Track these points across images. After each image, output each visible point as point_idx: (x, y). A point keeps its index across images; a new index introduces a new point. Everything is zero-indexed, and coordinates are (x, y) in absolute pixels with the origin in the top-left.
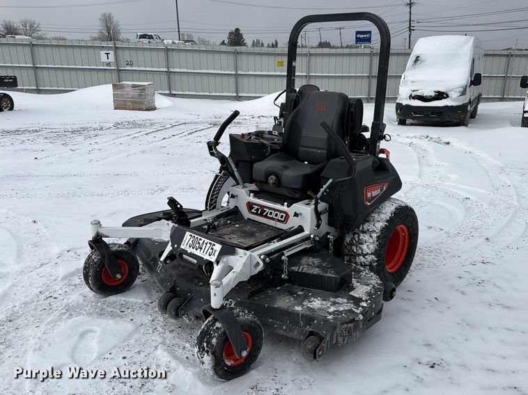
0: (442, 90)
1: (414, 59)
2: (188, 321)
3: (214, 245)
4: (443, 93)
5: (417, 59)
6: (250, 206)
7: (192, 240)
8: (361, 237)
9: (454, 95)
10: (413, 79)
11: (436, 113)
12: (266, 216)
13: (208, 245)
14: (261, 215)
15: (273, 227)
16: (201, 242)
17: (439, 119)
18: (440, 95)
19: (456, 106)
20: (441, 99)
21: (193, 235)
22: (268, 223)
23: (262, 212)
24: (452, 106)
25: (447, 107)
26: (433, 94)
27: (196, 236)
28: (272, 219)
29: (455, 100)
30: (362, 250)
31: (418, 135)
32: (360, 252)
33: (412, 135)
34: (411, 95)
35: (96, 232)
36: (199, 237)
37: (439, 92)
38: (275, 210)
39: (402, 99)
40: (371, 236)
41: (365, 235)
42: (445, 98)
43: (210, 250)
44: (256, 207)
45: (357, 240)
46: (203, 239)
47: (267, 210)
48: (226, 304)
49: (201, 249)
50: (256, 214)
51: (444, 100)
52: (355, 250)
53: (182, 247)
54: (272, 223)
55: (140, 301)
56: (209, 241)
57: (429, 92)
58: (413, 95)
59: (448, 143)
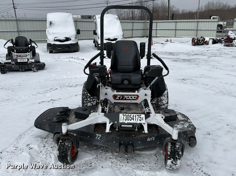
0: (68, 37)
1: (49, 23)
2: (127, 156)
3: (141, 115)
4: (68, 38)
5: (51, 23)
6: (115, 97)
7: (125, 117)
8: (161, 98)
9: (73, 39)
10: (53, 32)
11: (67, 47)
12: (125, 99)
13: (137, 117)
14: (122, 99)
15: (130, 103)
16: (132, 116)
17: (69, 50)
18: (67, 39)
19: (75, 44)
20: (68, 41)
21: (125, 114)
22: (127, 102)
23: (123, 98)
24: (73, 44)
25: (71, 44)
26: (64, 39)
27: (127, 114)
28: (129, 99)
29: (73, 41)
30: (163, 103)
31: (68, 57)
32: (162, 104)
33: (65, 57)
34: (54, 39)
35: (66, 130)
36: (129, 114)
37: (66, 38)
38: (130, 95)
39: (50, 42)
40: (165, 97)
41: (163, 97)
42: (70, 40)
43: (139, 119)
44: (119, 96)
45: (160, 99)
46: (132, 115)
47: (126, 96)
48: (151, 140)
49: (133, 119)
50: (119, 99)
51: (69, 41)
52: (160, 104)
53: (120, 122)
54: (129, 101)
55: (91, 158)
56: (136, 115)
57: (62, 38)
58: (55, 39)
59: (83, 59)
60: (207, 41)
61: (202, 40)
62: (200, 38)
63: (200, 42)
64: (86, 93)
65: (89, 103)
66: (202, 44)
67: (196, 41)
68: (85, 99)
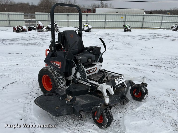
13: (121, 78)
27: (117, 79)
44: (88, 71)
47: (91, 70)
49: (121, 81)
54: (92, 74)
60: (25, 29)
61: (21, 28)
62: (19, 27)
63: (19, 30)
64: (57, 77)
65: (62, 84)
66: (22, 31)
67: (17, 29)
68: (58, 81)
